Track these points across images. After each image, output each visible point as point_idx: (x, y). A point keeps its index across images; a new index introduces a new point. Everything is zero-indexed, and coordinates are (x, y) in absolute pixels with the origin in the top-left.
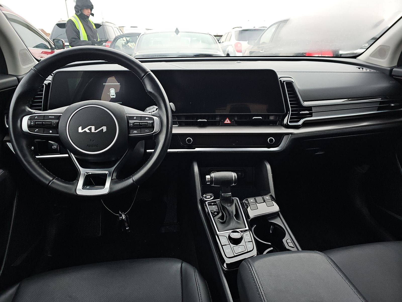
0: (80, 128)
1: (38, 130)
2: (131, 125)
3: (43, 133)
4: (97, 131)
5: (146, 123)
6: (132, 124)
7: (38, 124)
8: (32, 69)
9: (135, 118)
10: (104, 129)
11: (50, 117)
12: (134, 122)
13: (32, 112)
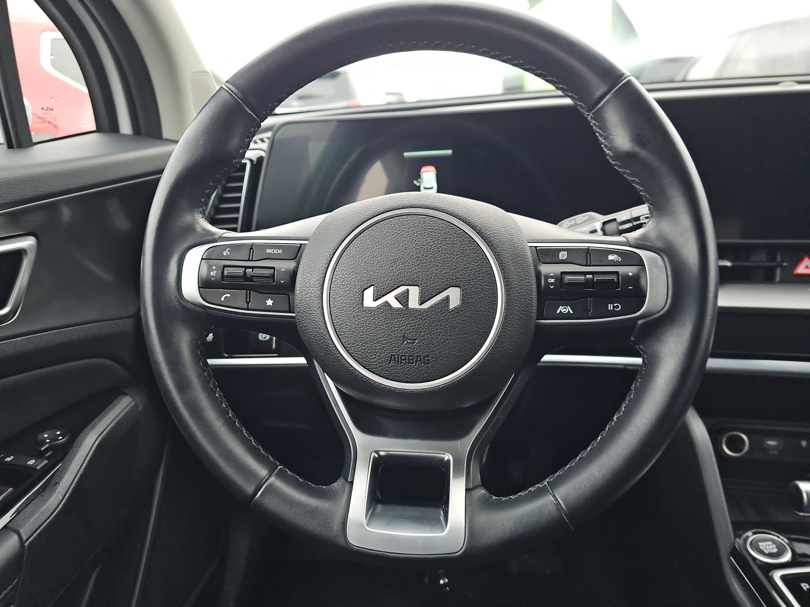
0: (369, 294)
1: (229, 295)
2: (552, 284)
3: (245, 306)
4: (426, 306)
5: (614, 278)
6: (553, 280)
7: (230, 277)
8: (221, 87)
9: (563, 256)
10: (454, 296)
11: (269, 251)
12: (562, 273)
13: (213, 234)
